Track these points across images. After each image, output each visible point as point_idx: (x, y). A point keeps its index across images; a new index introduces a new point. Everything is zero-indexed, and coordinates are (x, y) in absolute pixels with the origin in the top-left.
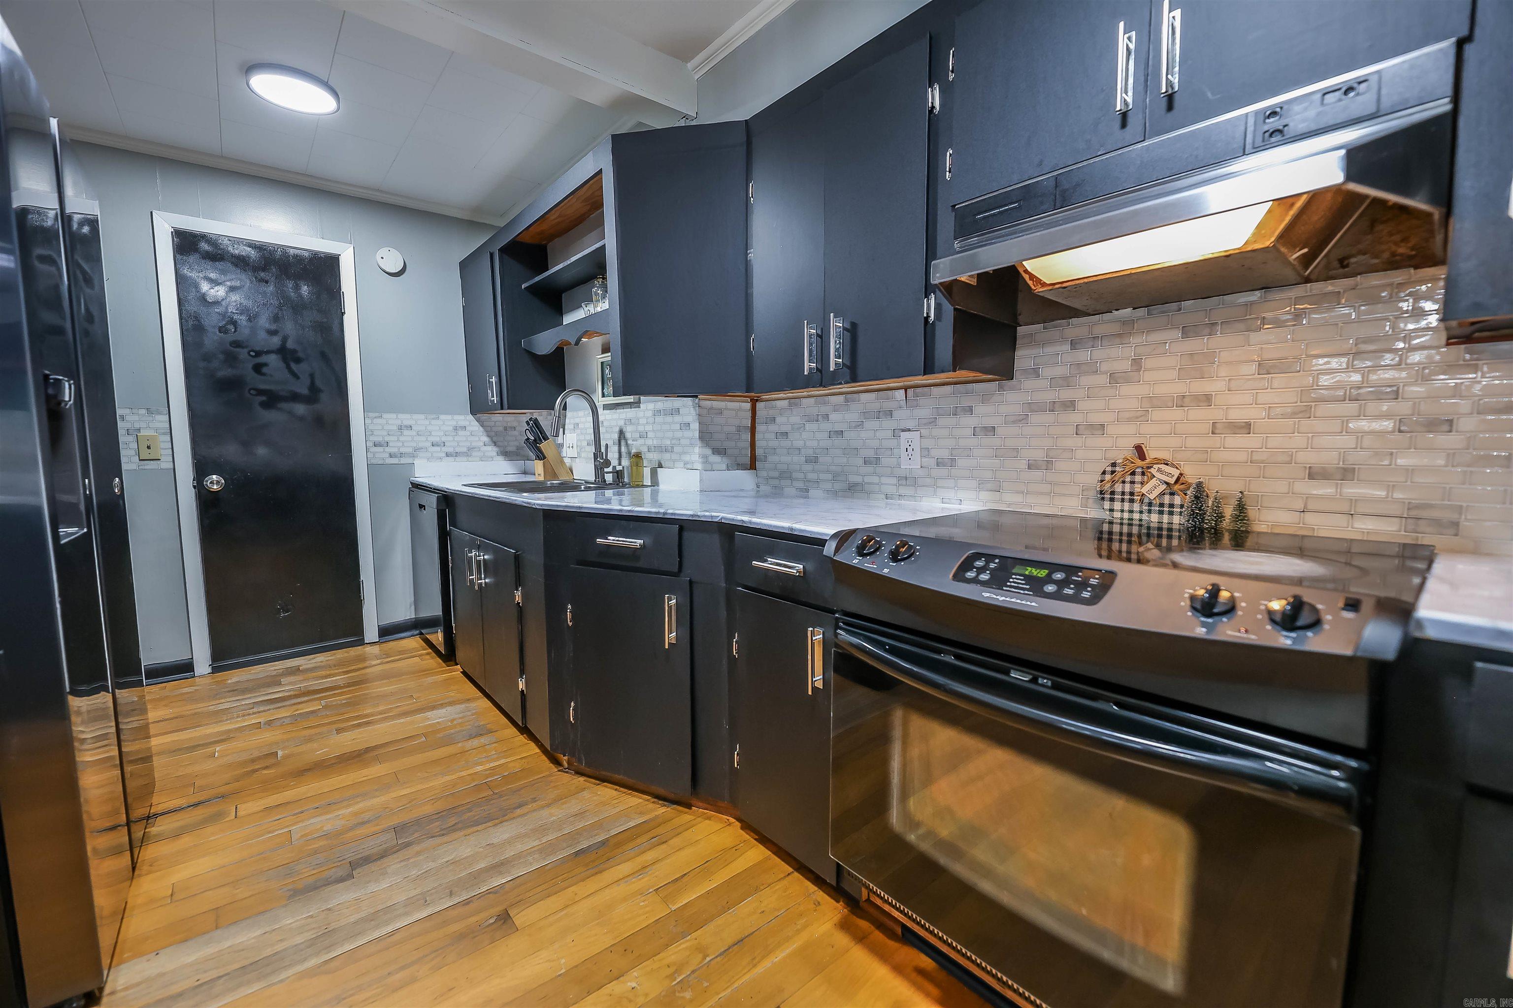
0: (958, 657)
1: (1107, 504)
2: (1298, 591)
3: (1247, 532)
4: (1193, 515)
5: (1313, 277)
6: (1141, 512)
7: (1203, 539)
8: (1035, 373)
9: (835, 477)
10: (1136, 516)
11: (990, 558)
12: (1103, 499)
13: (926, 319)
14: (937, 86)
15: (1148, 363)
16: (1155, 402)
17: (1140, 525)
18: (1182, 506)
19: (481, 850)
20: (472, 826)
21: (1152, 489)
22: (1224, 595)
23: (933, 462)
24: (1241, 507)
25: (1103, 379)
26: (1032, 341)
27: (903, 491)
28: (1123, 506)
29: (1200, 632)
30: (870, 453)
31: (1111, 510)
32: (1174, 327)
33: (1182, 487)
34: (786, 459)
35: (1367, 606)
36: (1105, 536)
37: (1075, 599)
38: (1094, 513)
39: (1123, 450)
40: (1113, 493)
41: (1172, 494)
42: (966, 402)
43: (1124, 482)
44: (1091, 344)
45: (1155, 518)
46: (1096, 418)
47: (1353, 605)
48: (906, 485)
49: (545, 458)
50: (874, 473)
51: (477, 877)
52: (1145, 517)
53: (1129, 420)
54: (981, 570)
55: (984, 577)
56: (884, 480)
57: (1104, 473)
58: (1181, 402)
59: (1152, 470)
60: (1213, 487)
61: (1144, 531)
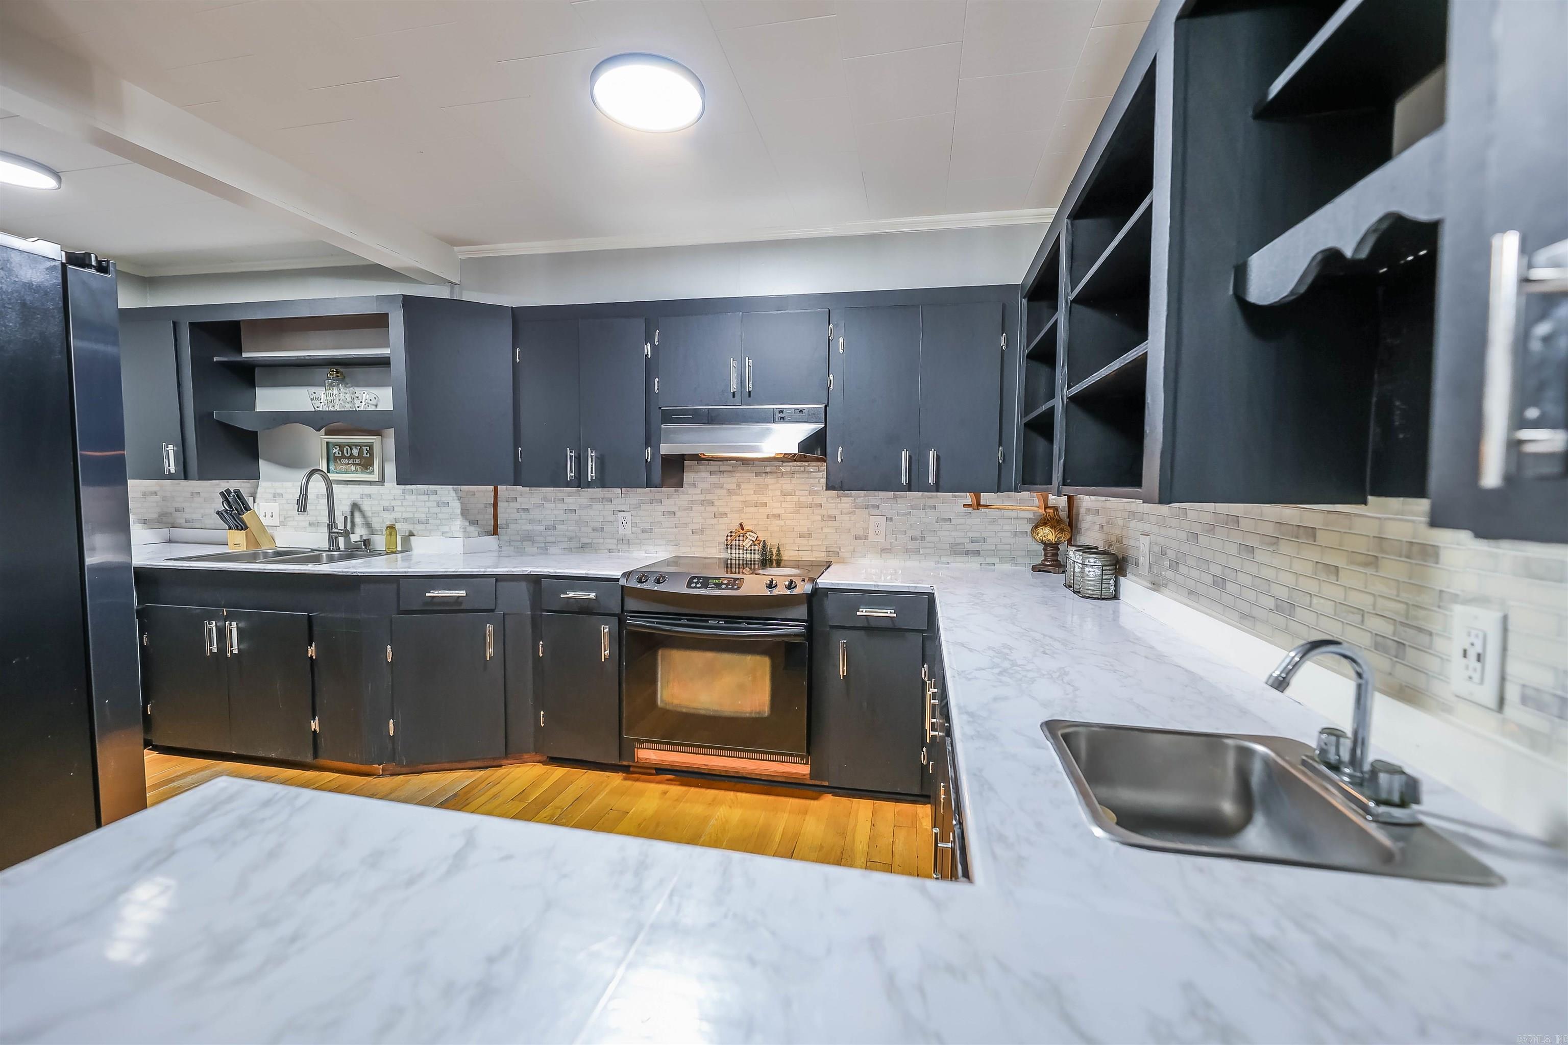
0: (688, 620)
1: (729, 551)
2: (791, 578)
3: (781, 560)
4: (762, 554)
5: (797, 460)
6: (743, 554)
7: (767, 564)
8: (694, 485)
9: (570, 540)
10: (741, 556)
11: (699, 578)
12: (727, 548)
13: (646, 460)
14: (649, 344)
15: (743, 486)
16: (746, 504)
17: (743, 560)
18: (758, 550)
21: (747, 543)
22: (774, 582)
23: (639, 531)
24: (779, 550)
25: (725, 492)
26: (692, 470)
27: (620, 547)
28: (736, 551)
29: (769, 593)
30: (597, 525)
31: (731, 553)
32: (752, 472)
33: (758, 542)
34: (529, 527)
35: (806, 581)
36: (729, 566)
37: (732, 589)
38: (724, 555)
39: (735, 527)
40: (731, 545)
41: (755, 545)
42: (658, 498)
43: (736, 540)
44: (719, 475)
45: (749, 556)
46: (722, 510)
47: (803, 580)
48: (622, 544)
49: (247, 528)
50: (600, 537)
52: (745, 556)
53: (737, 512)
54: (696, 583)
55: (699, 585)
56: (608, 541)
57: (727, 536)
58: (756, 504)
59: (746, 535)
60: (769, 543)
61: (745, 562)
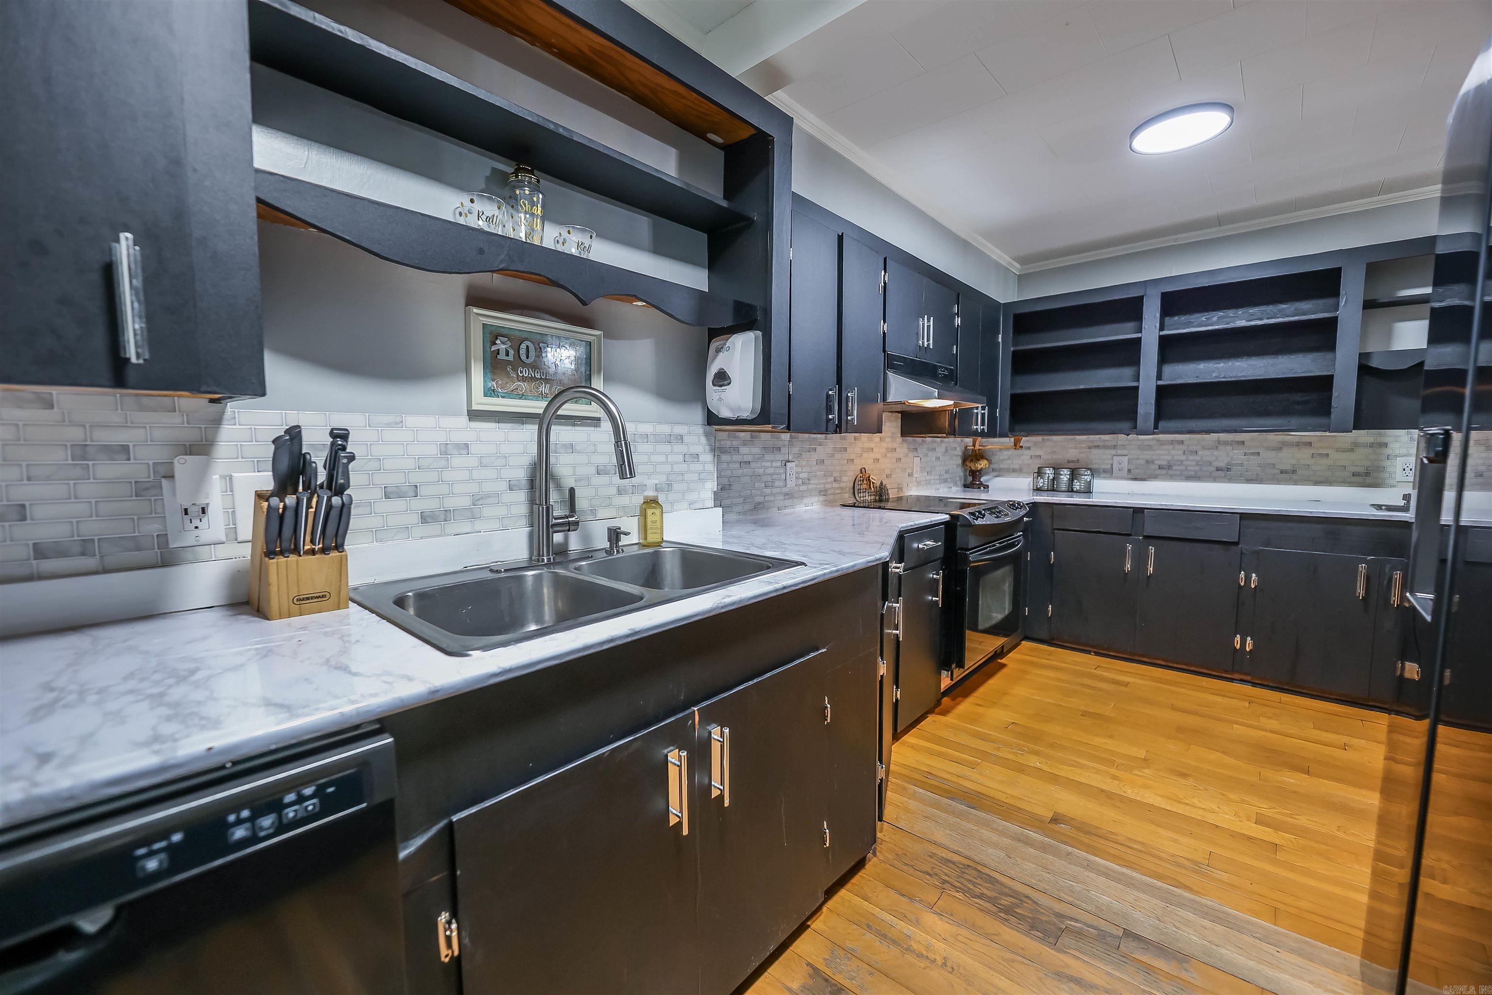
19: (1018, 859)
20: (997, 881)
23: (801, 482)
27: (787, 503)
30: (769, 479)
42: (813, 445)
43: (864, 484)
50: (771, 493)
51: (1043, 848)
56: (777, 497)
